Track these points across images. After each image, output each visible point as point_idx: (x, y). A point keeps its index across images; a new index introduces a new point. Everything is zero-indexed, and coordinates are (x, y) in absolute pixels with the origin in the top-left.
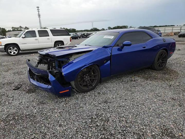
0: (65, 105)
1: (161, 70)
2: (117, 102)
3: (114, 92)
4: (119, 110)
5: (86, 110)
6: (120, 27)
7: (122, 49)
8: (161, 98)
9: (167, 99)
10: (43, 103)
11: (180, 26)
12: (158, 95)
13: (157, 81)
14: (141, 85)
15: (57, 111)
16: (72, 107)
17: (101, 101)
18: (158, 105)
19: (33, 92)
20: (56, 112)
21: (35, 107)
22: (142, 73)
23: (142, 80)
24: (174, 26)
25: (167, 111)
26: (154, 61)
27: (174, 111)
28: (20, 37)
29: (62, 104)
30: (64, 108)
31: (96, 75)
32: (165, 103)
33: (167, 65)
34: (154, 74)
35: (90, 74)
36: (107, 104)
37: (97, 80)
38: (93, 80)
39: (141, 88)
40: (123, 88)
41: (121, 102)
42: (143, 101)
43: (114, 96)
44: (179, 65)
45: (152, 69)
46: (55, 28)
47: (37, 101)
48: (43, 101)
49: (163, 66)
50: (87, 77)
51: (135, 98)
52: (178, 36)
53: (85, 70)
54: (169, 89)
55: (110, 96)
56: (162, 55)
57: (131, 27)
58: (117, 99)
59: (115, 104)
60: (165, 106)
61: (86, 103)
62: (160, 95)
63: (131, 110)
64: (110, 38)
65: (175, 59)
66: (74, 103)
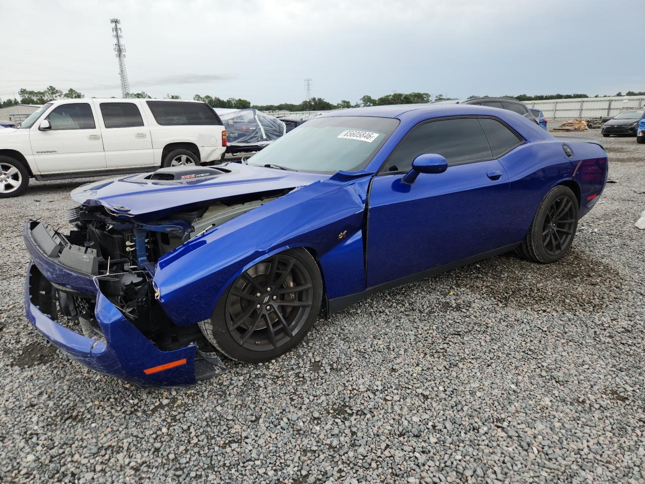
0: (164, 430)
1: (554, 262)
2: (390, 411)
3: (379, 357)
4: (398, 454)
5: (254, 455)
6: (405, 98)
7: (410, 186)
8: (567, 391)
9: (592, 398)
10: (71, 416)
11: (605, 96)
12: (555, 373)
13: (544, 311)
14: (483, 329)
15: (127, 461)
16: (195, 440)
17: (324, 404)
18: (558, 425)
19: (42, 360)
20: (122, 468)
21: (34, 439)
22: (486, 274)
23: (488, 304)
24: (585, 96)
25: (598, 457)
26: (530, 230)
27: (627, 459)
28: (30, 127)
29: (156, 420)
30: (157, 445)
31: (307, 290)
32: (587, 416)
33: (575, 242)
34: (530, 277)
35: (282, 287)
36: (347, 423)
37: (308, 310)
38: (295, 309)
39: (483, 343)
40: (413, 338)
41: (405, 410)
42: (496, 403)
43: (378, 383)
44: (617, 242)
45: (522, 259)
46: (177, 97)
47: (51, 404)
48: (74, 408)
49: (563, 247)
50: (266, 299)
51: (461, 388)
52: (600, 131)
53: (262, 268)
54: (594, 346)
55: (361, 381)
56: (558, 204)
57: (440, 99)
58: (388, 398)
59: (380, 423)
60: (587, 429)
61: (257, 419)
62: (560, 375)
63: (449, 452)
64: (365, 140)
65: (599, 219)
66: (207, 415)
